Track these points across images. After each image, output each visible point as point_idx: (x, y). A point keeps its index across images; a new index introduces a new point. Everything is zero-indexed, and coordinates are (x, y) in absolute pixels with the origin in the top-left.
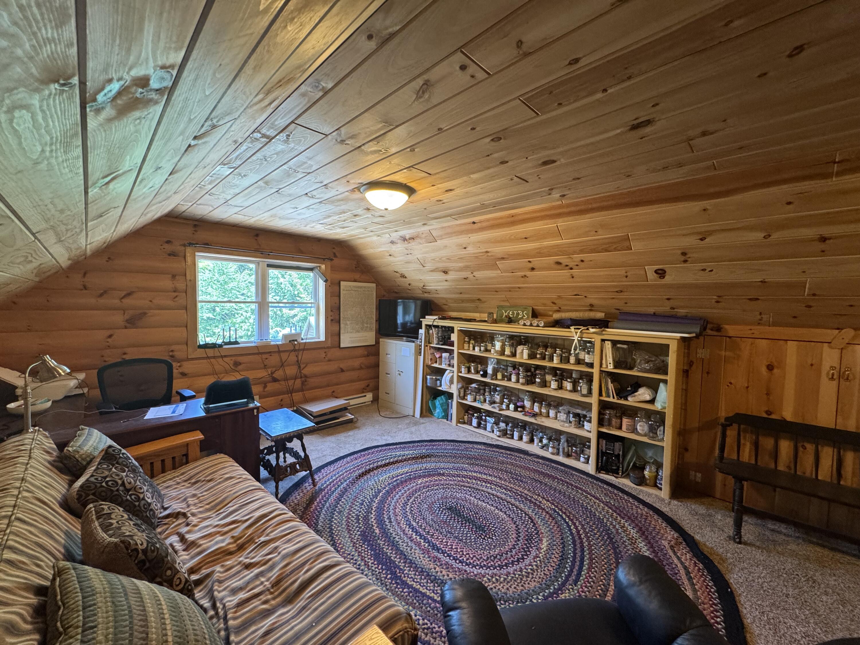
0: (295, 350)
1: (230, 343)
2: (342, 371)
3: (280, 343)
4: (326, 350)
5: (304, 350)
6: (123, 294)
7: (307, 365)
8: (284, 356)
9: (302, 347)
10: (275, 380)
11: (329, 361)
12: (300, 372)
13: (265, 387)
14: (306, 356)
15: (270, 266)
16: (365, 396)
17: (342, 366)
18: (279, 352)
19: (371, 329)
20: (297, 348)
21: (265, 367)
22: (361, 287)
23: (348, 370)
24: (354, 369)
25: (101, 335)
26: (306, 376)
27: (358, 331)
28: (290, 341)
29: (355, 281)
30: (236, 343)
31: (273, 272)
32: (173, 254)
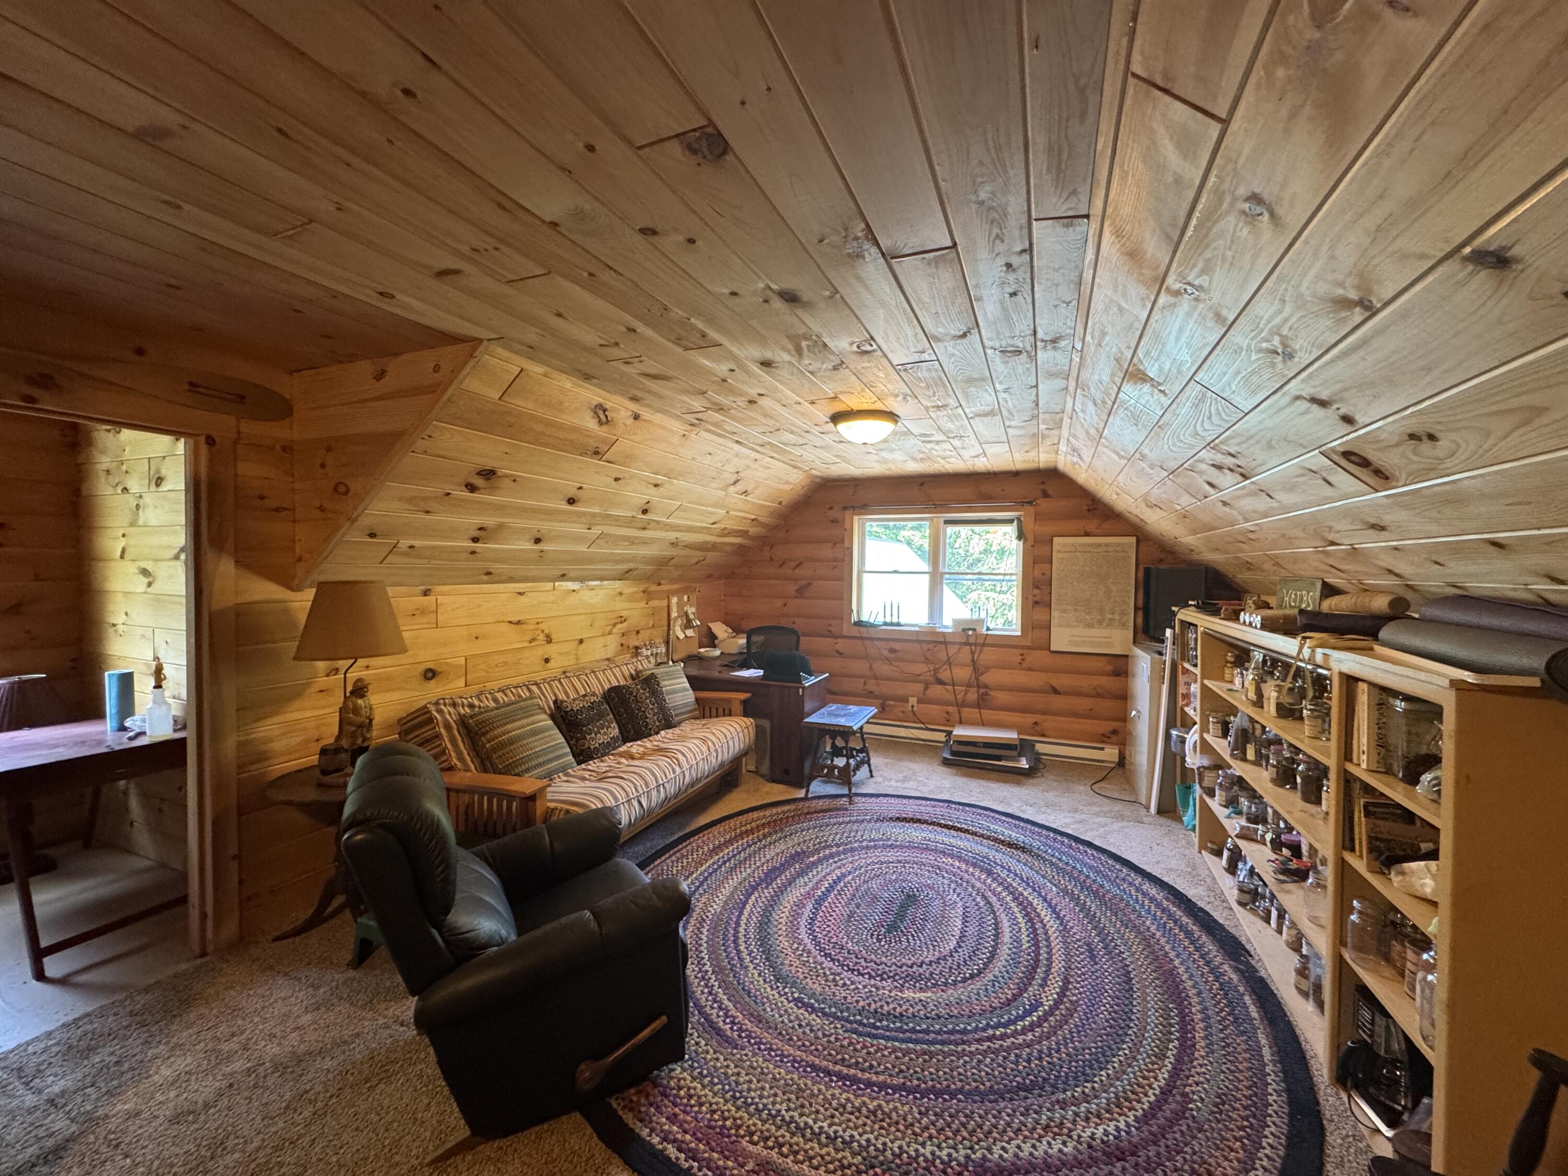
0: (967, 644)
1: (892, 624)
2: (1056, 691)
3: (950, 630)
4: (1025, 651)
5: (983, 645)
6: (794, 564)
7: (987, 668)
8: (952, 650)
9: (981, 641)
10: (940, 682)
11: (1030, 669)
12: (977, 678)
13: (926, 688)
14: (987, 656)
15: (948, 522)
16: (1103, 749)
17: (1054, 682)
18: (945, 643)
19: (1123, 625)
20: (972, 640)
21: (927, 661)
22: (1099, 545)
23: (1068, 694)
24: (1078, 694)
25: (779, 603)
26: (986, 687)
27: (1090, 626)
28: (964, 630)
29: (1087, 534)
30: (899, 624)
31: (951, 530)
32: (834, 521)
